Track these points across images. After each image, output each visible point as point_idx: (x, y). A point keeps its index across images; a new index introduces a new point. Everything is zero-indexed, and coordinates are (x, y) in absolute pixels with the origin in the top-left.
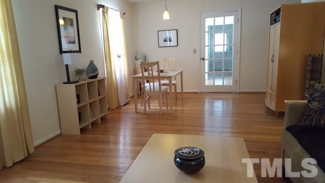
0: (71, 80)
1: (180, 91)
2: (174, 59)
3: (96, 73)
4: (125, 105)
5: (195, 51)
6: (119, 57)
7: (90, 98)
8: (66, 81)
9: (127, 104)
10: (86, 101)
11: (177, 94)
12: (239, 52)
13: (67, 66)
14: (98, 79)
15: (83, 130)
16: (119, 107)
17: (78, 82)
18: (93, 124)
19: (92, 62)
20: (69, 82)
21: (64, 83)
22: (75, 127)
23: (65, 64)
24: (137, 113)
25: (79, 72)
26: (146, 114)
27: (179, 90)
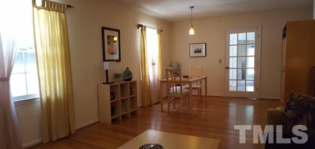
0: (109, 81)
1: (205, 94)
2: (200, 67)
3: (130, 77)
4: (156, 104)
5: (220, 61)
6: (154, 64)
7: (122, 96)
8: (106, 82)
9: (158, 103)
10: (119, 98)
11: (202, 97)
12: (259, 62)
13: (107, 71)
14: (131, 81)
15: (114, 121)
16: (151, 105)
17: (114, 83)
18: (123, 117)
19: (128, 68)
20: (107, 83)
21: (104, 84)
22: (108, 117)
23: (105, 69)
24: (162, 111)
25: (117, 76)
26: (169, 113)
27: (203, 94)
